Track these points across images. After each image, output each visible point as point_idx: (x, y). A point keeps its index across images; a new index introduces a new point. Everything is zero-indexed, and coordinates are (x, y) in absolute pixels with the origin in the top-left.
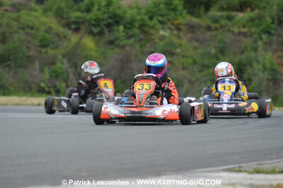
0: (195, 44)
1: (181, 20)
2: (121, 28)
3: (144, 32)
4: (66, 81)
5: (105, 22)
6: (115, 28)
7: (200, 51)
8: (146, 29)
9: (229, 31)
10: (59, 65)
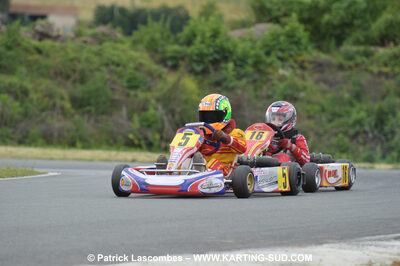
0: (324, 86)
1: (306, 56)
2: (231, 65)
3: (259, 71)
4: (161, 131)
5: (211, 58)
6: (223, 65)
7: (329, 96)
8: (262, 67)
9: (366, 70)
10: (151, 111)
